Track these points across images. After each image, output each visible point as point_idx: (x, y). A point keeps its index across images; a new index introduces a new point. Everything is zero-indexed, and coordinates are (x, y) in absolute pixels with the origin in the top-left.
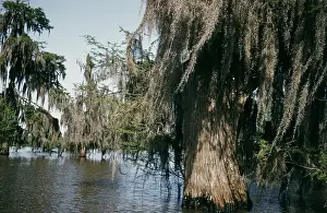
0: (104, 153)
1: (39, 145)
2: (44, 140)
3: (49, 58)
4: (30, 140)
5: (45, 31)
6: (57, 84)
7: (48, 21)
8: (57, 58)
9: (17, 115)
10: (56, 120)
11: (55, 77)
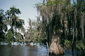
0: (34, 44)
1: (19, 42)
2: (20, 40)
3: (20, 20)
4: (16, 40)
5: (20, 14)
6: (23, 27)
7: (20, 12)
8: (22, 20)
9: (13, 34)
10: (22, 35)
11: (22, 25)
